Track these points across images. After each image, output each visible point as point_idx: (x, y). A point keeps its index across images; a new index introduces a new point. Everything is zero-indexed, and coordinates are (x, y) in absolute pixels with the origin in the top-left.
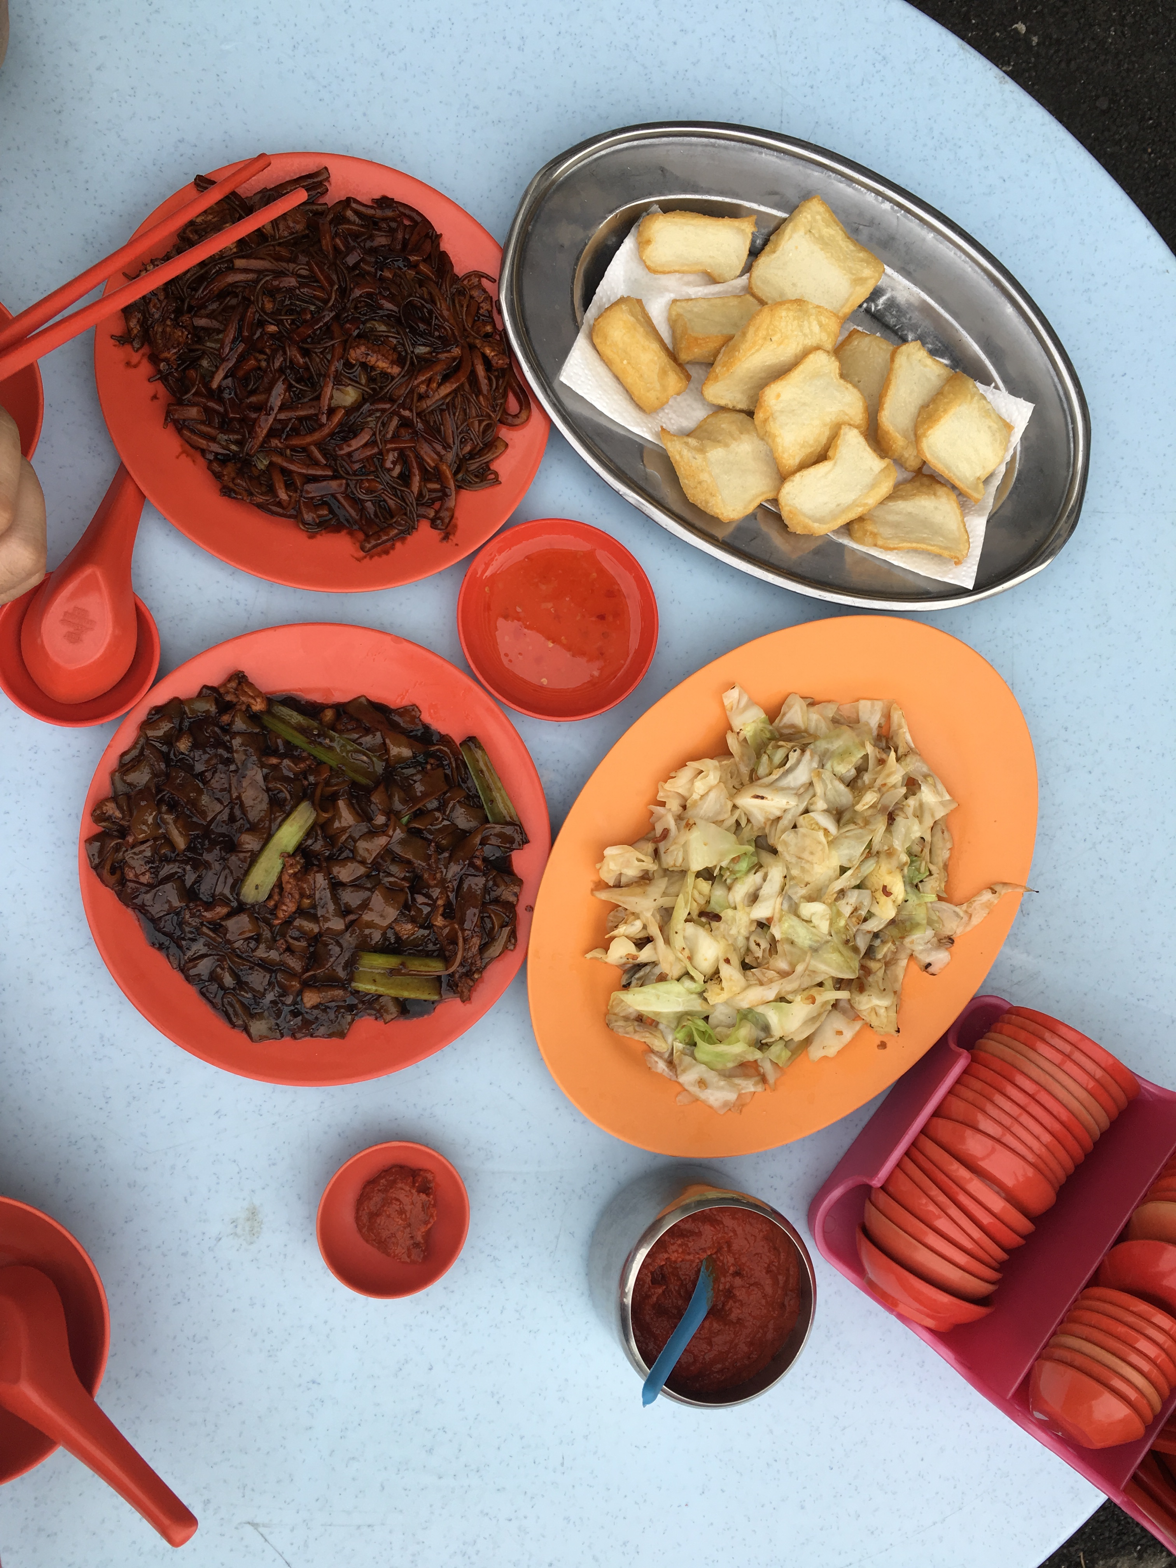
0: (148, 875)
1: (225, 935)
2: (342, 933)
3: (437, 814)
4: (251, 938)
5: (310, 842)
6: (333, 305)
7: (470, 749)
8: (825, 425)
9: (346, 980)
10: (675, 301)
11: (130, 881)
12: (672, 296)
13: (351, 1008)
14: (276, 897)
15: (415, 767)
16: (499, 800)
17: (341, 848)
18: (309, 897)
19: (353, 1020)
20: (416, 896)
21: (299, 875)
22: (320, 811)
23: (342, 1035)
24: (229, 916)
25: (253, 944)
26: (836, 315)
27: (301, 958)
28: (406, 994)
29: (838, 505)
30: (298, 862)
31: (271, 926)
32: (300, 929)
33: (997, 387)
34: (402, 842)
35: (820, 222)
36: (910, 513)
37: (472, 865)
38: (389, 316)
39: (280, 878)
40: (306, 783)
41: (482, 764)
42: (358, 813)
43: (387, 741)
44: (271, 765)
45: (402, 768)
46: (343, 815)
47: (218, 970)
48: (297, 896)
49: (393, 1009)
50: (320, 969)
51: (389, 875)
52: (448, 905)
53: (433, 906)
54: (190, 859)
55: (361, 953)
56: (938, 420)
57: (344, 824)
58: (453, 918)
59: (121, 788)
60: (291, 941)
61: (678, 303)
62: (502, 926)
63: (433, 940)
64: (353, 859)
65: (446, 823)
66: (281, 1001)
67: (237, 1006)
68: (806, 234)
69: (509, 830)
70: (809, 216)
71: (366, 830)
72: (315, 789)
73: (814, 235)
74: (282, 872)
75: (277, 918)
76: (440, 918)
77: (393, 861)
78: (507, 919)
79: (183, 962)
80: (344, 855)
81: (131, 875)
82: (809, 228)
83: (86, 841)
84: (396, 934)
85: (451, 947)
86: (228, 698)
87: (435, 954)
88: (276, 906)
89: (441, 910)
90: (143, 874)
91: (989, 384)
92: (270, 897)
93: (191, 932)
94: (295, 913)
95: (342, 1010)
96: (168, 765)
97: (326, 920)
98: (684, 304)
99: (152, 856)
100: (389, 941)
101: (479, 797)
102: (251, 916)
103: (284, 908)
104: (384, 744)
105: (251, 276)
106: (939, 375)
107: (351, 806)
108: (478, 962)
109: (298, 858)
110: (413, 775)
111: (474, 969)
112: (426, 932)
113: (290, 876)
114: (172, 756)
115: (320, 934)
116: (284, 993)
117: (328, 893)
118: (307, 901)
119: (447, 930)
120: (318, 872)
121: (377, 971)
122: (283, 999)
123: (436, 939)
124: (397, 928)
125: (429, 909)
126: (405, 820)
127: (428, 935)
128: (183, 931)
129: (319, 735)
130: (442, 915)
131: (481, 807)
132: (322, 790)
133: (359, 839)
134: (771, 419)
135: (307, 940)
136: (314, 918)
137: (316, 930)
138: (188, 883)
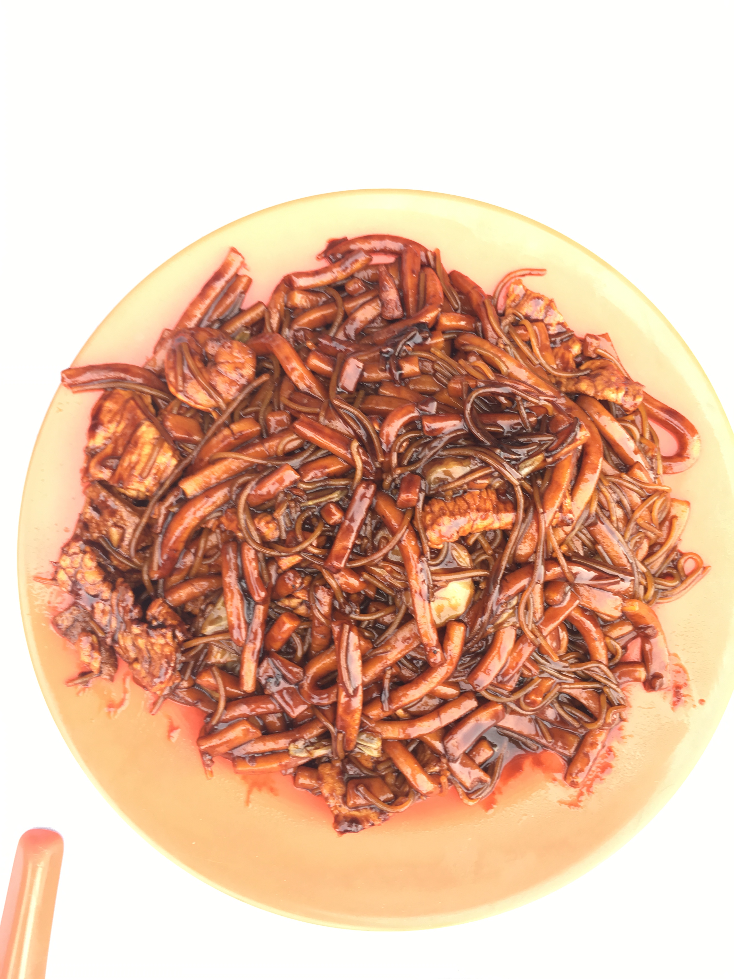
6: (364, 474)
38: (453, 442)
105: (219, 496)
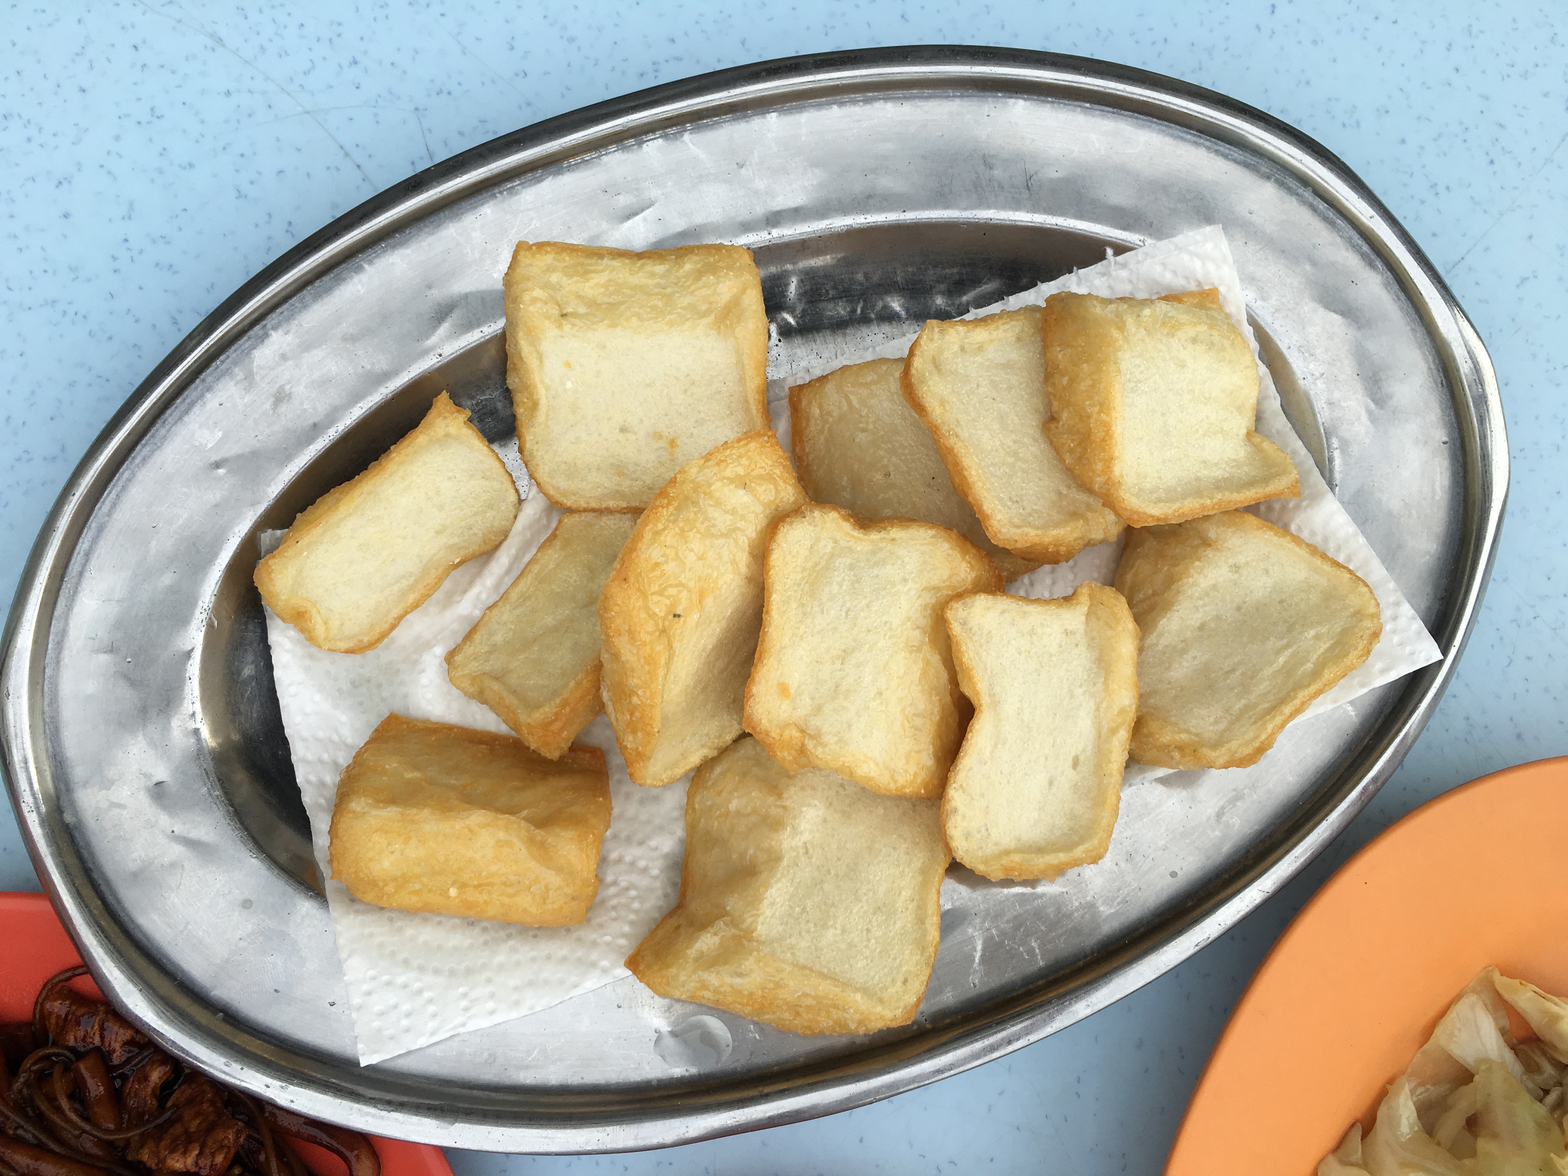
8: (919, 649)
10: (450, 658)
12: (440, 651)
26: (748, 436)
29: (1076, 764)
33: (1121, 249)
35: (565, 281)
36: (1202, 627)
56: (1108, 435)
61: (458, 658)
68: (560, 326)
70: (538, 293)
73: (575, 315)
82: (556, 312)
91: (1102, 257)
98: (469, 650)
106: (1019, 339)
134: (810, 744)
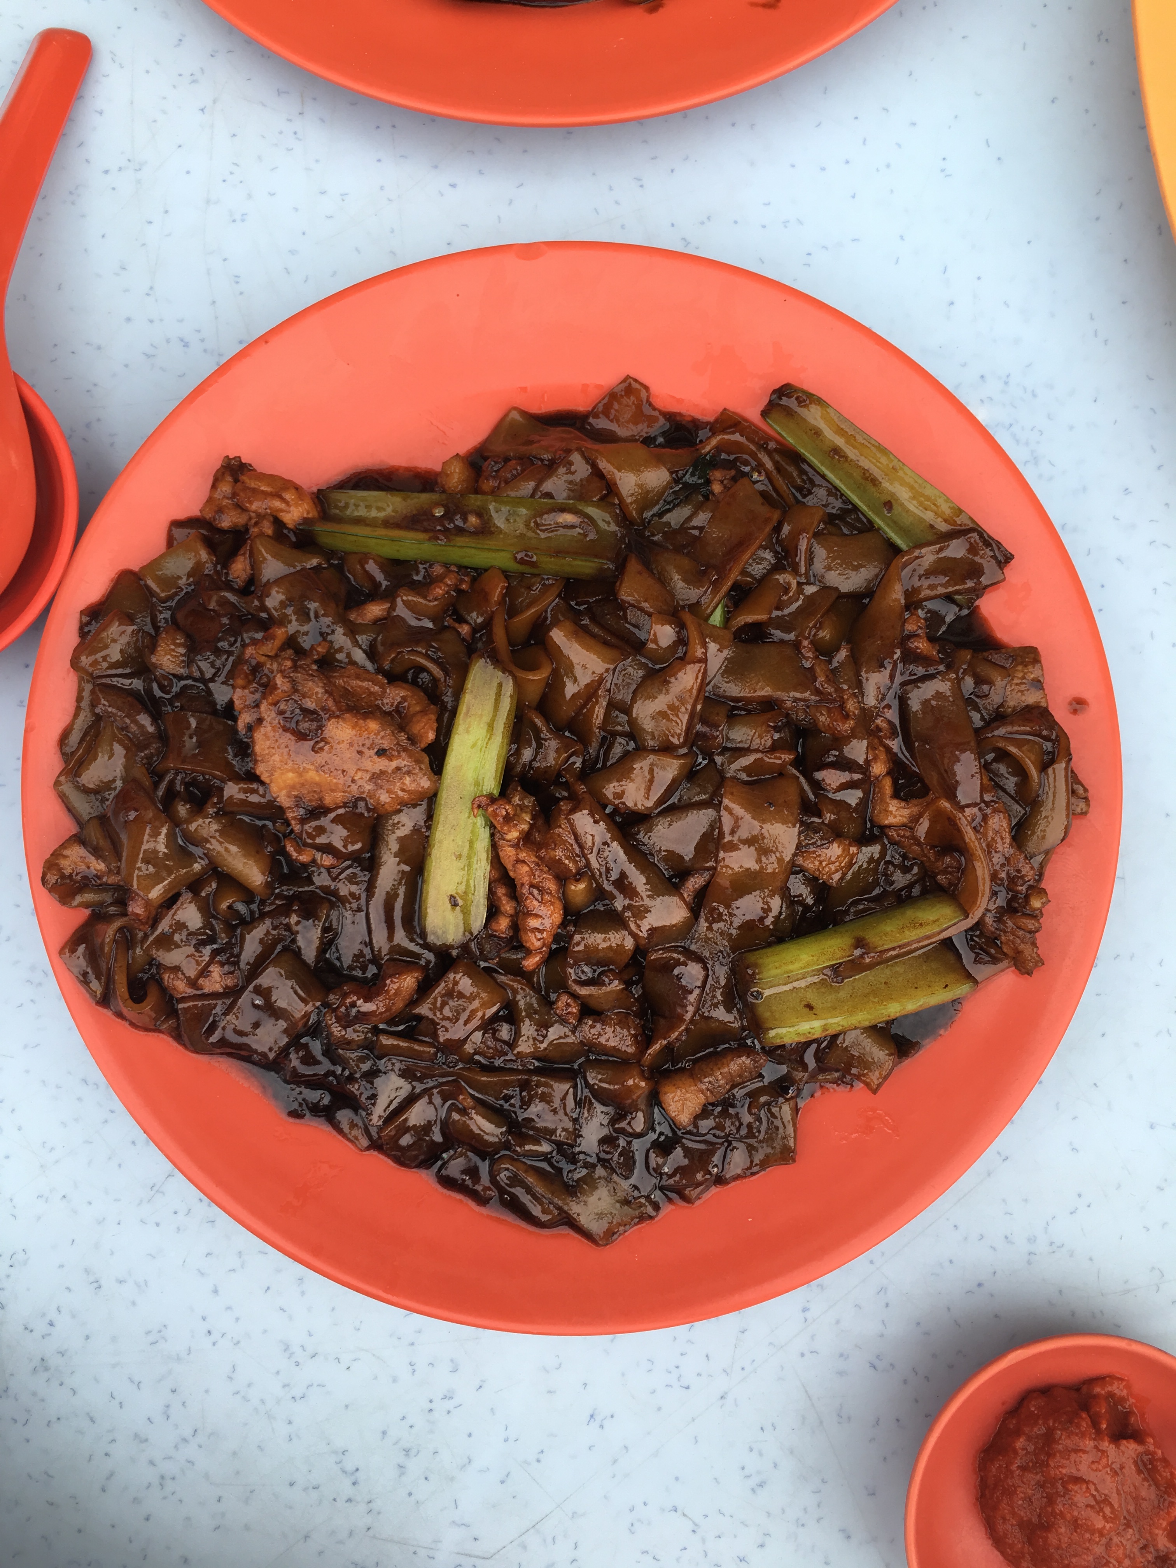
0: (216, 971)
1: (435, 1036)
2: (687, 928)
3: (782, 578)
4: (495, 1018)
5: (527, 754)
7: (789, 413)
9: (743, 1029)
11: (183, 999)
13: (781, 1087)
14: (508, 906)
15: (686, 501)
16: (903, 494)
17: (604, 738)
18: (578, 876)
19: (796, 1110)
20: (819, 775)
21: (537, 836)
22: (521, 674)
23: (787, 1155)
24: (424, 988)
25: (505, 1032)
27: (622, 1023)
28: (894, 1009)
30: (522, 808)
31: (526, 976)
32: (592, 957)
34: (732, 669)
37: (910, 657)
39: (496, 861)
40: (465, 629)
41: (829, 434)
42: (606, 643)
43: (604, 465)
44: (376, 622)
45: (661, 515)
46: (574, 659)
47: (456, 1116)
48: (551, 885)
49: (879, 1054)
50: (672, 1029)
51: (740, 752)
52: (897, 768)
53: (867, 783)
54: (291, 900)
55: (752, 958)
57: (584, 679)
58: (925, 791)
59: (85, 807)
60: (584, 991)
62: (1044, 767)
63: (898, 860)
64: (641, 750)
65: (810, 590)
66: (622, 1131)
67: (530, 1180)
69: (956, 550)
71: (641, 673)
72: (490, 634)
74: (494, 847)
75: (529, 952)
76: (894, 806)
77: (732, 718)
78: (1048, 746)
79: (374, 1132)
80: (617, 751)
81: (181, 987)
83: (61, 952)
84: (813, 881)
85: (948, 860)
86: (226, 522)
87: (916, 891)
88: (516, 927)
89: (887, 785)
90: (204, 972)
92: (493, 911)
93: (362, 1059)
94: (564, 924)
95: (763, 1099)
96: (156, 717)
97: (641, 912)
99: (207, 925)
100: (802, 903)
101: (856, 508)
102: (473, 972)
103: (533, 923)
104: (598, 473)
107: (581, 633)
108: (1026, 870)
109: (516, 800)
110: (689, 519)
111: (1023, 889)
112: (874, 850)
113: (516, 846)
114: (158, 693)
115: (640, 951)
116: (621, 1113)
117: (617, 851)
118: (579, 888)
119: (923, 828)
120: (573, 811)
121: (802, 984)
122: (623, 1124)
123: (904, 857)
124: (810, 865)
125: (859, 794)
126: (717, 618)
127: (883, 853)
128: (343, 1062)
129: (448, 515)
130: (896, 795)
131: (870, 527)
132: (507, 628)
133: (634, 700)
135: (619, 975)
136: (615, 921)
137: (629, 943)
138: (310, 954)
